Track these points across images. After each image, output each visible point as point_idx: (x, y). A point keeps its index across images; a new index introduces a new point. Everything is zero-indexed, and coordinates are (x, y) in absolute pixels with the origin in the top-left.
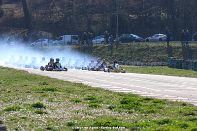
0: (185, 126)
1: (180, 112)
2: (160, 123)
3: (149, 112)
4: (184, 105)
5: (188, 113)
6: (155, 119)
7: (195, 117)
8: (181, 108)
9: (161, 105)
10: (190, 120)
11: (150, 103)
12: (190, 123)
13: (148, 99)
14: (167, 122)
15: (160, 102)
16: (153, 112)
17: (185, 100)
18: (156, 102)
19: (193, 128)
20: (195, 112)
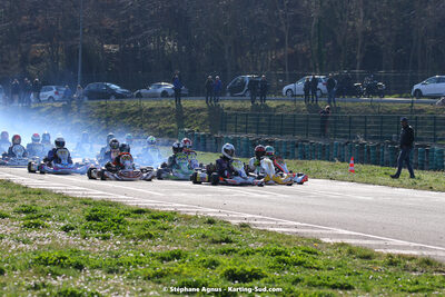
0: (214, 264)
1: (204, 237)
2: (163, 259)
3: (142, 238)
4: (211, 222)
5: (218, 238)
6: (154, 250)
7: (233, 246)
8: (206, 229)
9: (166, 224)
10: (223, 253)
11: (144, 219)
12: (222, 259)
13: (140, 212)
14: (177, 256)
15: (164, 216)
16: (150, 236)
17: (212, 213)
18: (157, 217)
19: (229, 267)
20: (232, 237)
